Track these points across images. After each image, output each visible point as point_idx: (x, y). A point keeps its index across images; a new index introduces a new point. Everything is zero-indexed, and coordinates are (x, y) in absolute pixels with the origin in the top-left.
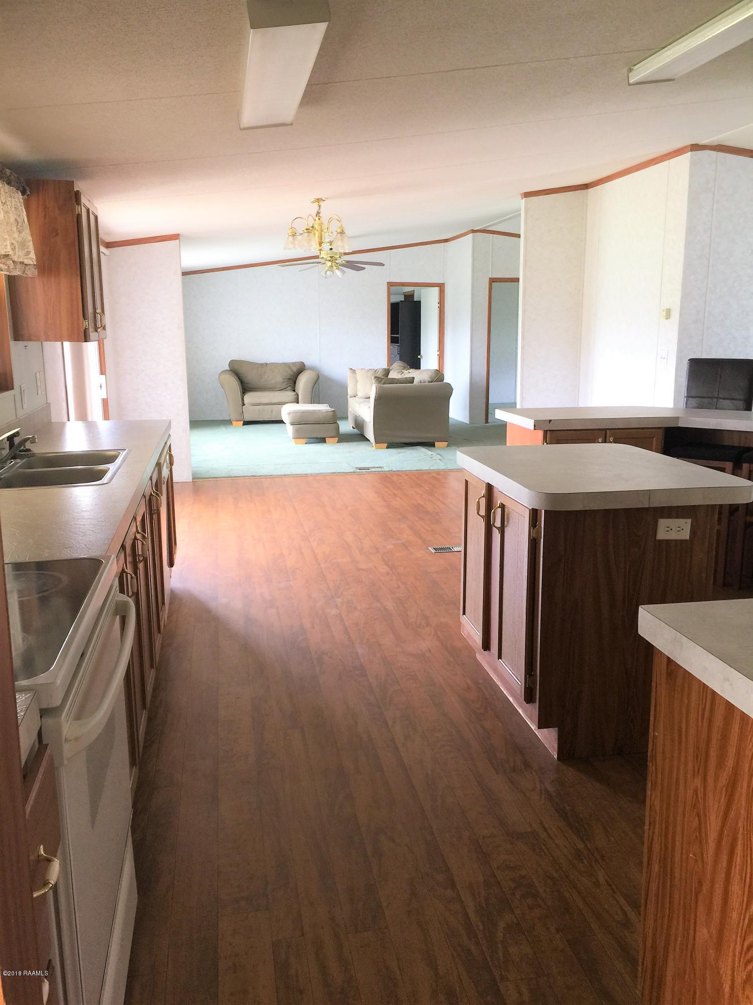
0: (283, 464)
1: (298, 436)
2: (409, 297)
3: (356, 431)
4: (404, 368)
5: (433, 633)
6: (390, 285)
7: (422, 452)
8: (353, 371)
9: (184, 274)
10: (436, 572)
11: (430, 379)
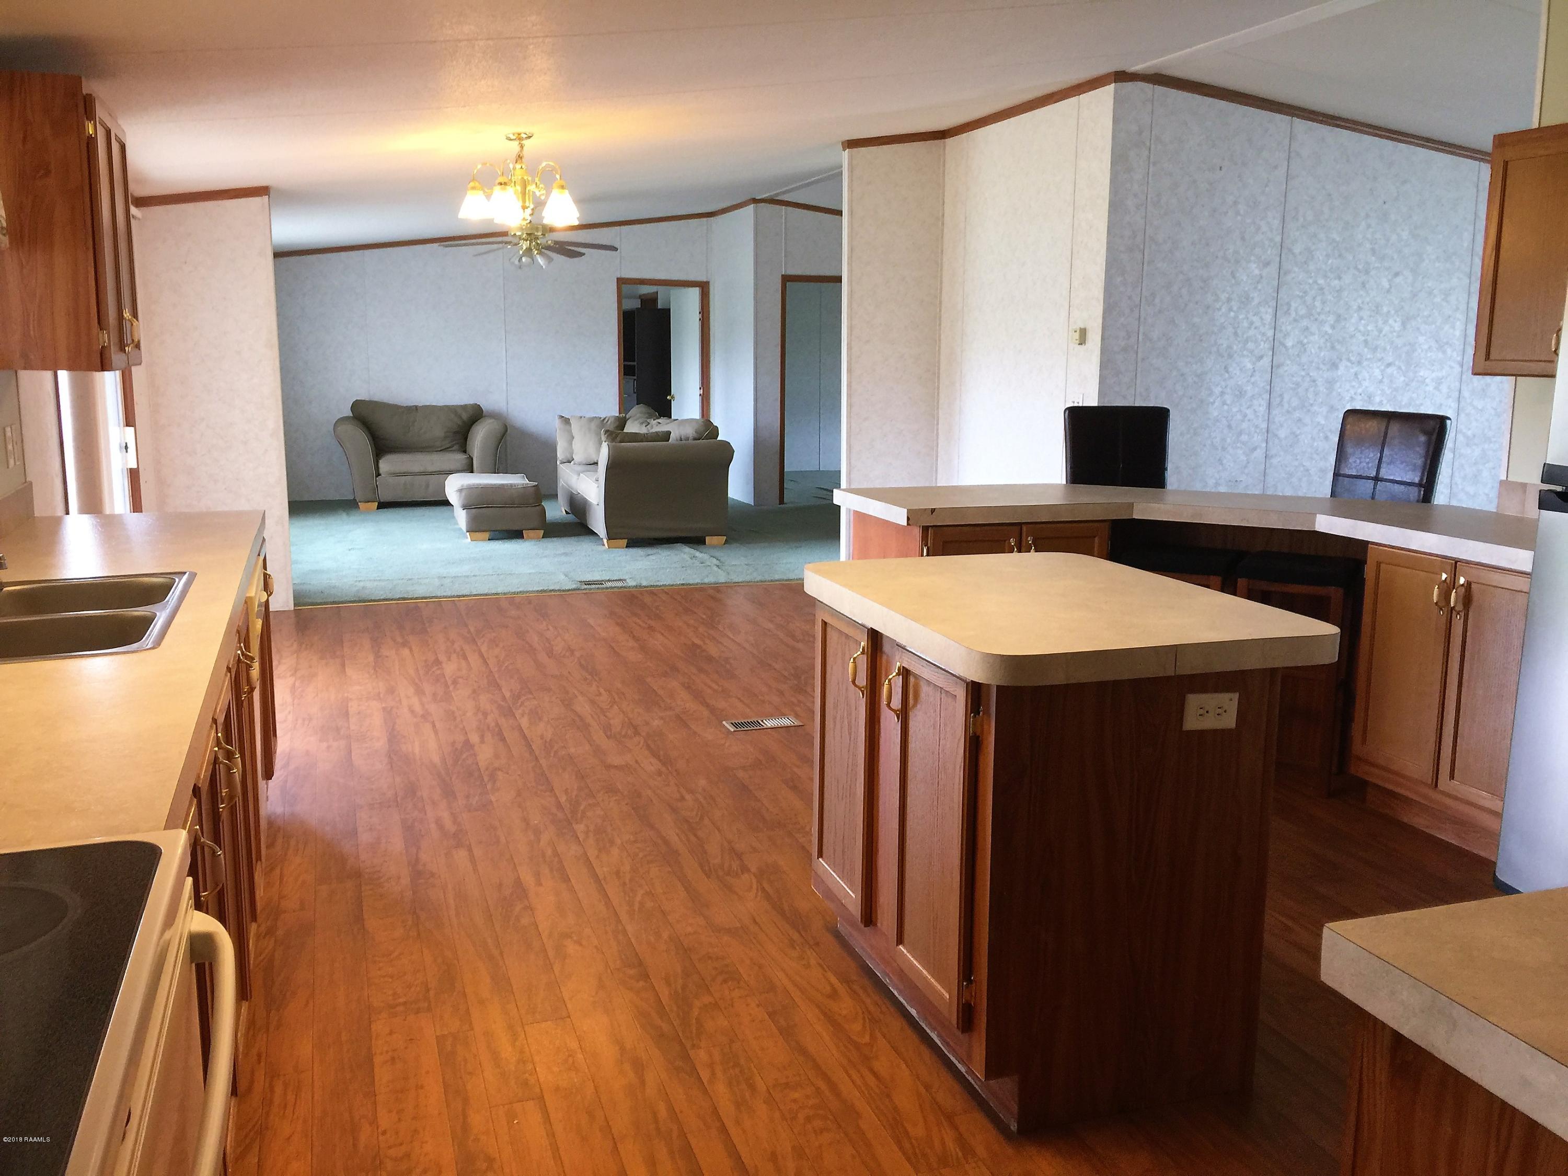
0: (455, 577)
1: (477, 527)
2: (649, 302)
3: (571, 517)
4: (650, 416)
5: (755, 886)
6: (621, 282)
7: (685, 553)
8: (566, 421)
9: (279, 255)
10: (743, 768)
11: (695, 435)
